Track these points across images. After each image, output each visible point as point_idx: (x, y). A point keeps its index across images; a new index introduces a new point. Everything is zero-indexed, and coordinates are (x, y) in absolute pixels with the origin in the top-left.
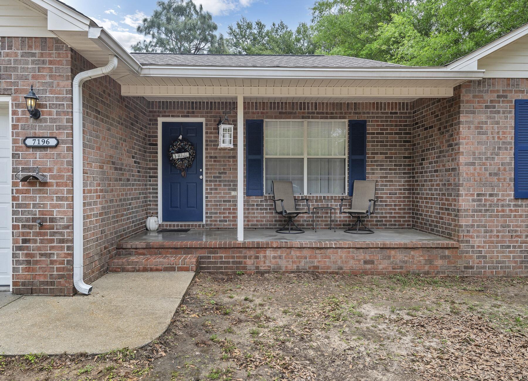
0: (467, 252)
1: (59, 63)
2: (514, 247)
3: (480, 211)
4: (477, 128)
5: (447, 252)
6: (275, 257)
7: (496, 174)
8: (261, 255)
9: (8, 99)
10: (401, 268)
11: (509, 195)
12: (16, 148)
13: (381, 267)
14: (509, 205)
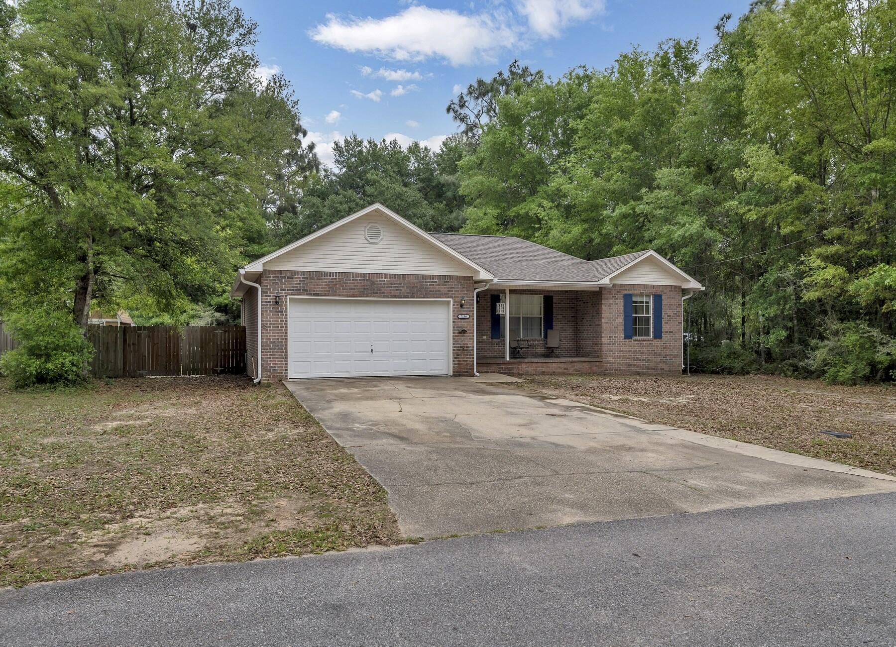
0: (606, 363)
1: (470, 285)
2: (624, 360)
3: (611, 344)
4: (609, 306)
5: (598, 364)
7: (617, 327)
8: (517, 366)
9: (451, 300)
10: (579, 371)
11: (622, 337)
12: (454, 319)
13: (570, 371)
14: (622, 342)
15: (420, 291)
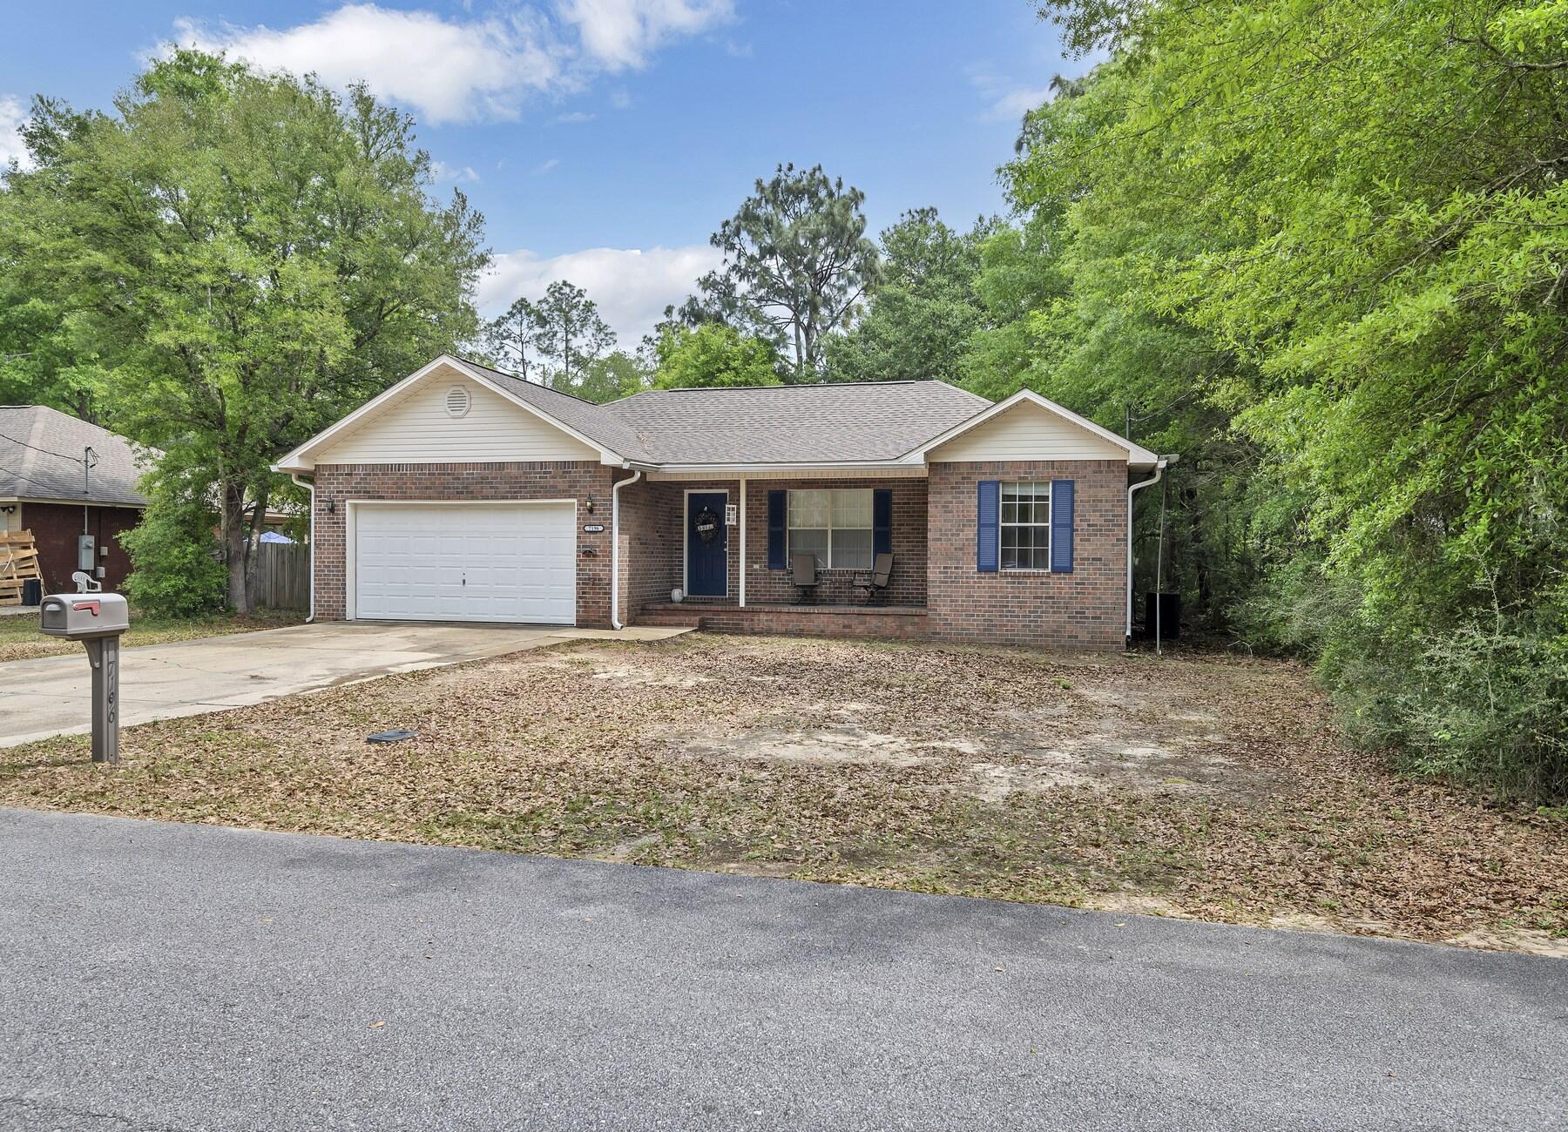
0: (935, 619)
1: (605, 477)
2: (978, 616)
3: (947, 582)
4: (943, 507)
5: (916, 619)
6: (767, 620)
7: (961, 549)
8: (756, 618)
9: (575, 501)
10: (876, 632)
11: (972, 568)
12: (579, 533)
13: (858, 631)
14: (973, 578)
15: (526, 487)
